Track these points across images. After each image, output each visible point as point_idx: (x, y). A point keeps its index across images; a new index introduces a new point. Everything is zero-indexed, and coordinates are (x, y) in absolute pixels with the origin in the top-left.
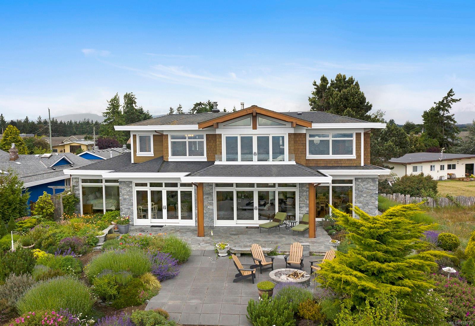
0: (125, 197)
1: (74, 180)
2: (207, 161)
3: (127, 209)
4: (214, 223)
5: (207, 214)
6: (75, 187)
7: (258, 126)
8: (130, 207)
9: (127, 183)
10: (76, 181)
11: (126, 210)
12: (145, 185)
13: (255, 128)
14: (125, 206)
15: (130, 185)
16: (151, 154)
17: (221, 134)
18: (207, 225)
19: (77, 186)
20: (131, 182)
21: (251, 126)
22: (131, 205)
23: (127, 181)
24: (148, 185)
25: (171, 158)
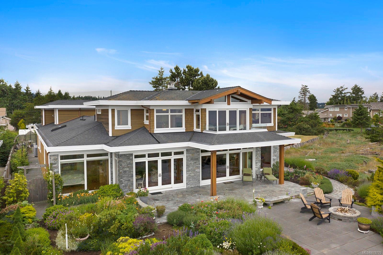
0: (125, 169)
1: (52, 158)
2: (185, 131)
3: (127, 180)
4: (200, 184)
5: (195, 176)
6: (53, 165)
7: (231, 103)
8: (130, 179)
9: (127, 155)
10: (54, 158)
11: (126, 182)
12: (144, 156)
13: (229, 104)
14: (125, 178)
15: (131, 158)
16: (129, 127)
17: (206, 109)
18: (195, 186)
19: (55, 164)
20: (132, 155)
21: (226, 103)
22: (131, 177)
23: (127, 154)
24: (147, 156)
25: (157, 131)
